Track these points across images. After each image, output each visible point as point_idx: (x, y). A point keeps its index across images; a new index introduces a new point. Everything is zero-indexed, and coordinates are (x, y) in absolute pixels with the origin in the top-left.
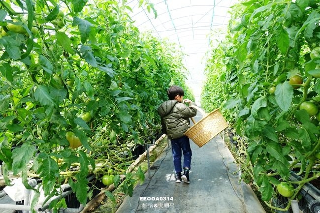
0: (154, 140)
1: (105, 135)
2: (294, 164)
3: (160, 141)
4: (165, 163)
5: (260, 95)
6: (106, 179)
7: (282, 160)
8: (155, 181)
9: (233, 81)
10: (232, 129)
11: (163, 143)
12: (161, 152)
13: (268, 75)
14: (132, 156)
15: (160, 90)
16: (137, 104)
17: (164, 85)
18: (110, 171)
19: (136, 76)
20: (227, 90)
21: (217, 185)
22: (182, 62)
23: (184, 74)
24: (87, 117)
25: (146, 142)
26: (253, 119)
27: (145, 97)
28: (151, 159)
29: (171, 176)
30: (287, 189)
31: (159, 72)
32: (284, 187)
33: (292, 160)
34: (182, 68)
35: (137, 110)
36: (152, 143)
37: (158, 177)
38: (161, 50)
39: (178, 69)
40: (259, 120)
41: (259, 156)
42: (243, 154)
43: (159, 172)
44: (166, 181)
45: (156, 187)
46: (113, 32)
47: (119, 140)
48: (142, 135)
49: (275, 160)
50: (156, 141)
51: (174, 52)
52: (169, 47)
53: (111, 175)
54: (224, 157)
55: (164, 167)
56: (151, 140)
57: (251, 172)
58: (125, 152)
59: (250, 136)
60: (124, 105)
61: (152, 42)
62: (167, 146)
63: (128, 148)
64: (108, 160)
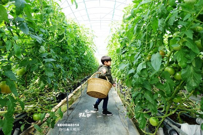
0: (72, 90)
1: (36, 86)
2: (160, 105)
3: (76, 91)
4: (78, 106)
5: (142, 61)
6: (36, 116)
7: (153, 103)
8: (71, 118)
9: (124, 53)
10: (122, 84)
11: (78, 92)
12: (77, 99)
13: (147, 48)
14: (56, 101)
15: (78, 58)
16: (61, 64)
17: (81, 54)
18: (39, 110)
19: (62, 46)
20: (120, 59)
21: (112, 120)
22: (93, 41)
23: (94, 48)
24: (22, 71)
25: (66, 91)
26: (137, 76)
27: (67, 60)
28: (70, 103)
29: (82, 114)
30: (155, 121)
31: (77, 46)
32: (154, 120)
33: (158, 103)
34: (93, 45)
35: (60, 68)
36: (71, 92)
37: (73, 115)
38: (79, 31)
39: (91, 45)
40: (141, 76)
41: (139, 100)
42: (128, 100)
43: (74, 111)
44: (79, 117)
45: (72, 121)
46: (45, 12)
47: (47, 89)
48: (64, 87)
49: (149, 103)
50: (73, 91)
51: (88, 34)
52: (85, 30)
53: (39, 114)
54: (116, 102)
55: (78, 108)
56: (70, 90)
57: (133, 111)
58: (51, 97)
59: (134, 86)
60: (50, 65)
61: (74, 26)
62: (81, 95)
63: (53, 95)
64: (38, 103)
